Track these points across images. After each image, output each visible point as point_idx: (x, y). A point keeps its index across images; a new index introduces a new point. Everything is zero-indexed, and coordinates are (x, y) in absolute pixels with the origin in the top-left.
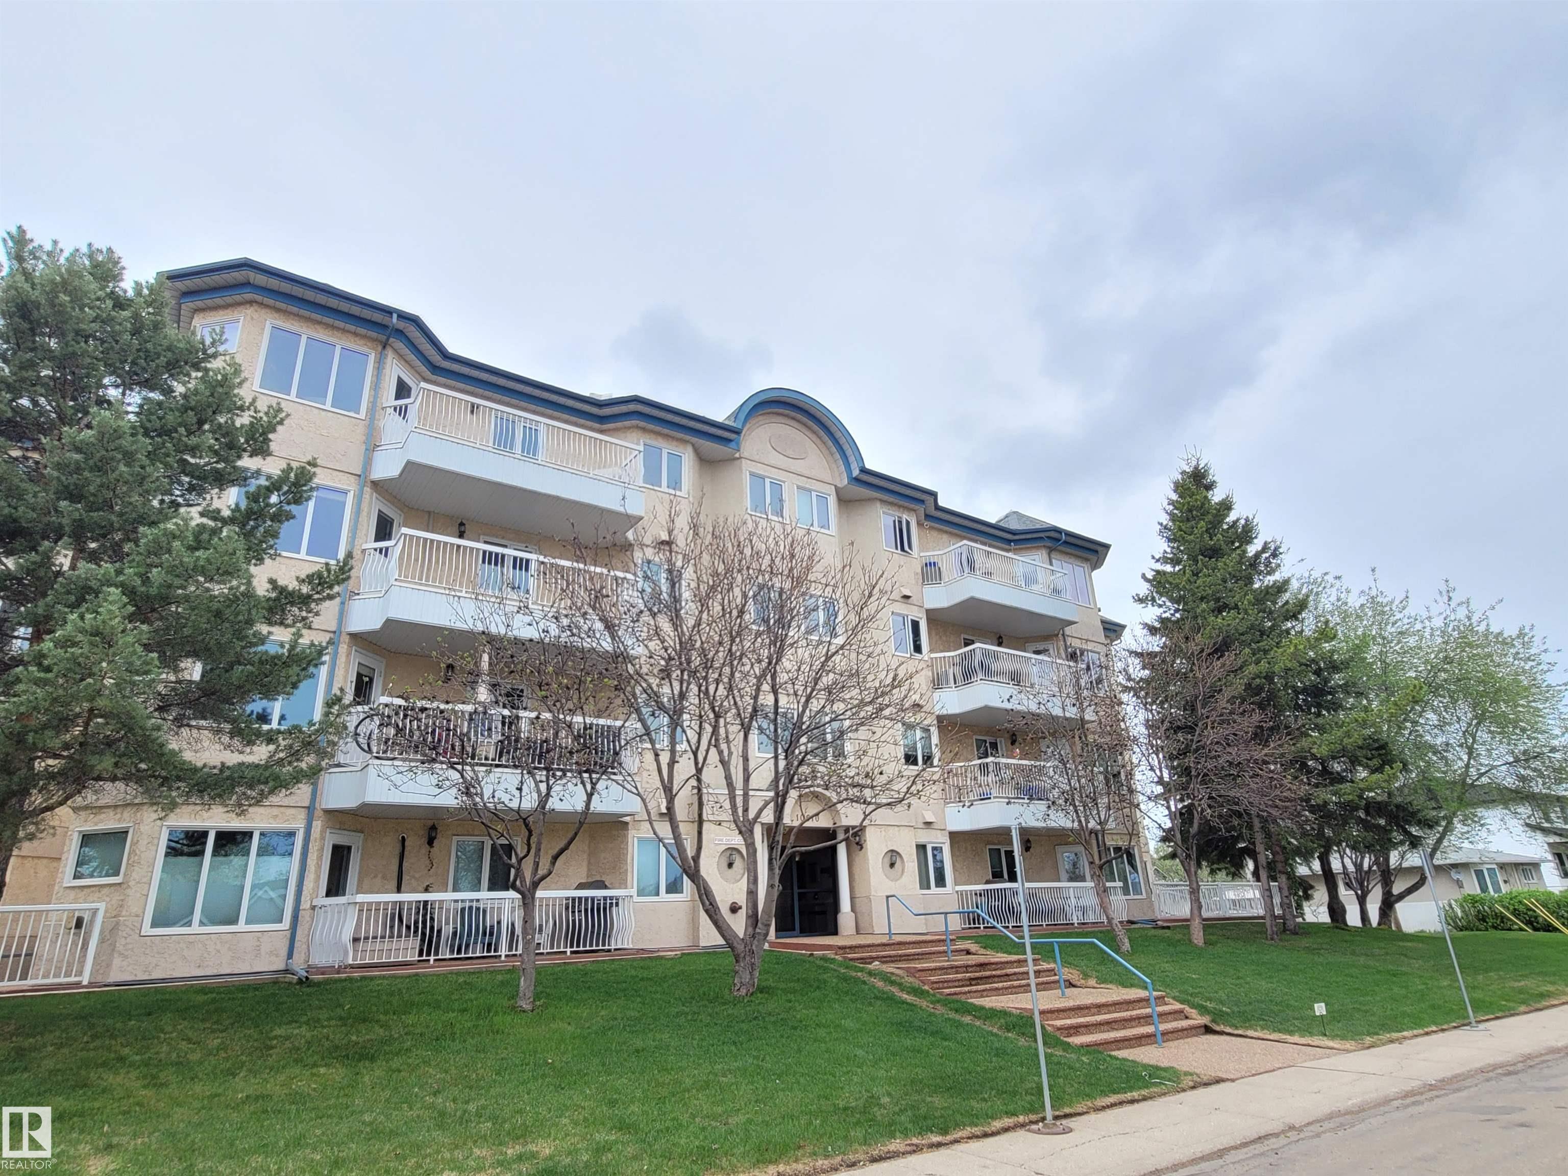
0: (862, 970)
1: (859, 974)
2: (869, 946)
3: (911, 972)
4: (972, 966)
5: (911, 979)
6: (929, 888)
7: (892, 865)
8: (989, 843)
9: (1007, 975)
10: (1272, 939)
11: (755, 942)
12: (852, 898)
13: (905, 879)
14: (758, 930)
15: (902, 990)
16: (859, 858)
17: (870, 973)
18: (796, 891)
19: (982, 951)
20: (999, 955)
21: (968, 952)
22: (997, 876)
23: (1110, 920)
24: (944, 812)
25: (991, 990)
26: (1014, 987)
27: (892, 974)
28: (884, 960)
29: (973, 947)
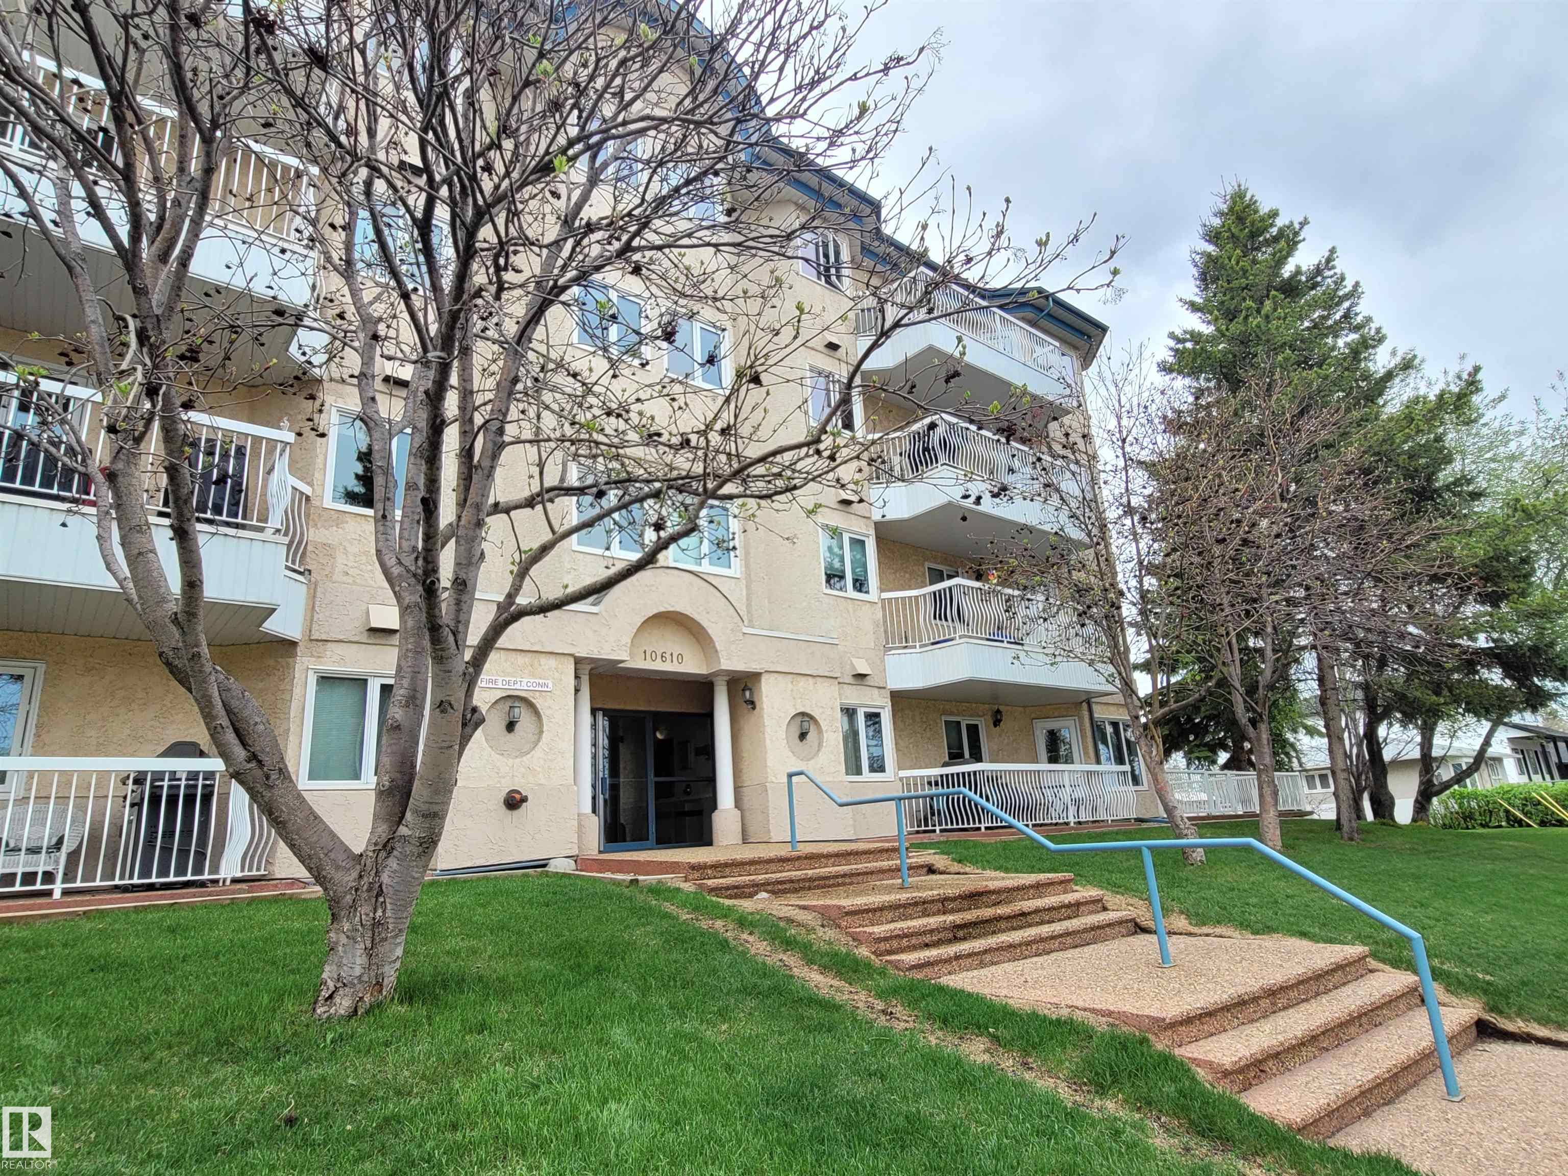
0: (726, 914)
1: (719, 924)
2: (752, 862)
3: (830, 917)
4: (954, 899)
5: (830, 934)
6: (859, 772)
7: (803, 736)
8: (945, 713)
9: (1023, 914)
10: (1351, 839)
11: (393, 863)
12: (738, 789)
13: (823, 758)
14: (403, 830)
15: (810, 962)
16: (748, 724)
17: (743, 922)
18: (652, 778)
19: (956, 867)
20: (989, 873)
21: (931, 870)
22: (956, 756)
23: (1169, 810)
24: (883, 661)
25: (1000, 949)
26: (1042, 940)
27: (790, 921)
28: (778, 889)
29: (940, 861)
